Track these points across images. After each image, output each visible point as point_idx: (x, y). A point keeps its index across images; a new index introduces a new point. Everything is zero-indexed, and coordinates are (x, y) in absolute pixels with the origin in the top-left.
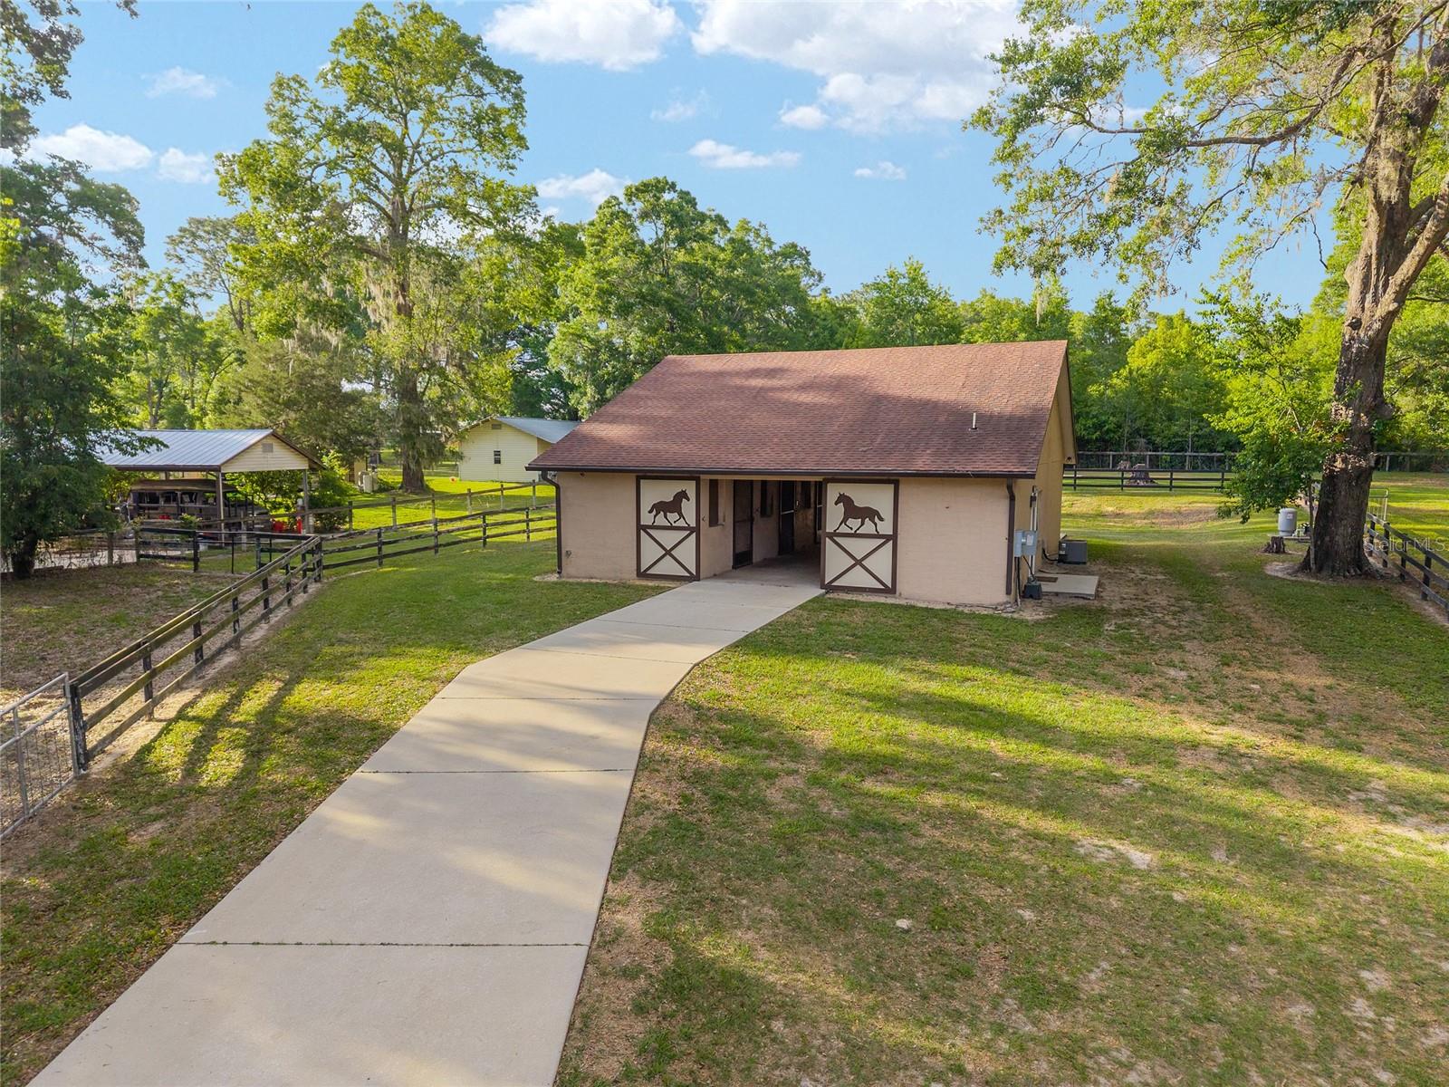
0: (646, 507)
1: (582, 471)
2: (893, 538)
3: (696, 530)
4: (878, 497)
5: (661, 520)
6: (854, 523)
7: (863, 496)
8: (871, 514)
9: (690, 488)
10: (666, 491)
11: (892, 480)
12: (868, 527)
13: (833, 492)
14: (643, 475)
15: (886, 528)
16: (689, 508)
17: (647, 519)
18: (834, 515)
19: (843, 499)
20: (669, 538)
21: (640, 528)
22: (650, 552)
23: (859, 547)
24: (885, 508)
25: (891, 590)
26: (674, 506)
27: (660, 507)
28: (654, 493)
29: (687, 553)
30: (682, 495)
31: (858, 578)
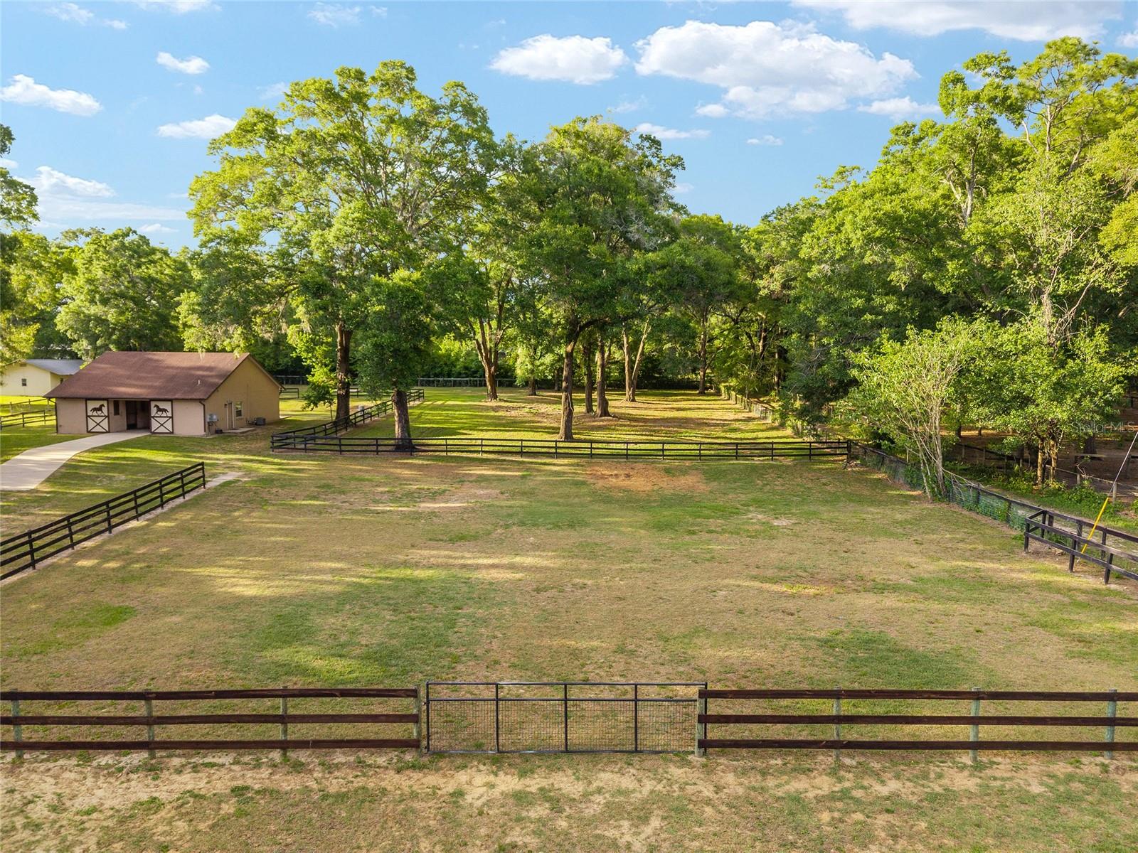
0: (89, 409)
1: (65, 398)
2: (172, 417)
3: (108, 417)
4: (167, 406)
5: (95, 414)
6: (160, 413)
7: (162, 405)
8: (165, 410)
9: (105, 403)
10: (97, 404)
11: (171, 400)
12: (164, 414)
13: (153, 404)
14: (87, 399)
15: (170, 415)
16: (105, 410)
17: (90, 413)
18: (154, 411)
19: (156, 406)
20: (98, 420)
21: (87, 416)
22: (91, 424)
23: (162, 420)
24: (170, 410)
25: (172, 433)
26: (100, 409)
27: (95, 409)
28: (92, 405)
29: (105, 424)
30: (103, 405)
31: (162, 430)
